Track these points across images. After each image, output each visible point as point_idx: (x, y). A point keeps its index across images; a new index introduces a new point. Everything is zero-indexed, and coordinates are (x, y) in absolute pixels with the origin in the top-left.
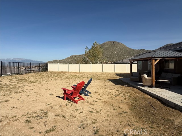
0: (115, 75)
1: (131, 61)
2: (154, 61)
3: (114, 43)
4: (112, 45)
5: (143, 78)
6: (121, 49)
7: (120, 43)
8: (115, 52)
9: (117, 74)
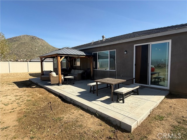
0: (29, 75)
1: (41, 58)
2: (59, 58)
3: (33, 38)
4: (31, 40)
5: (51, 76)
6: (42, 46)
7: (41, 39)
8: (36, 49)
9: (31, 75)
